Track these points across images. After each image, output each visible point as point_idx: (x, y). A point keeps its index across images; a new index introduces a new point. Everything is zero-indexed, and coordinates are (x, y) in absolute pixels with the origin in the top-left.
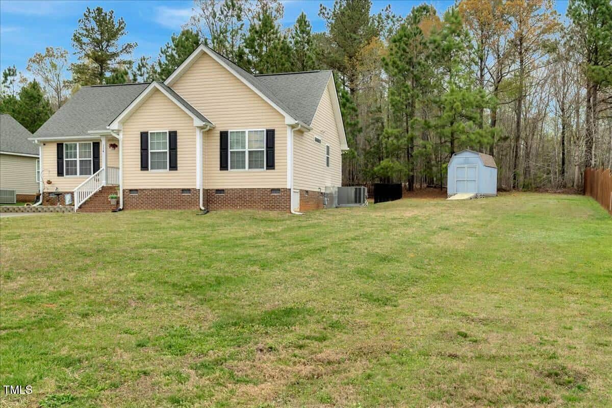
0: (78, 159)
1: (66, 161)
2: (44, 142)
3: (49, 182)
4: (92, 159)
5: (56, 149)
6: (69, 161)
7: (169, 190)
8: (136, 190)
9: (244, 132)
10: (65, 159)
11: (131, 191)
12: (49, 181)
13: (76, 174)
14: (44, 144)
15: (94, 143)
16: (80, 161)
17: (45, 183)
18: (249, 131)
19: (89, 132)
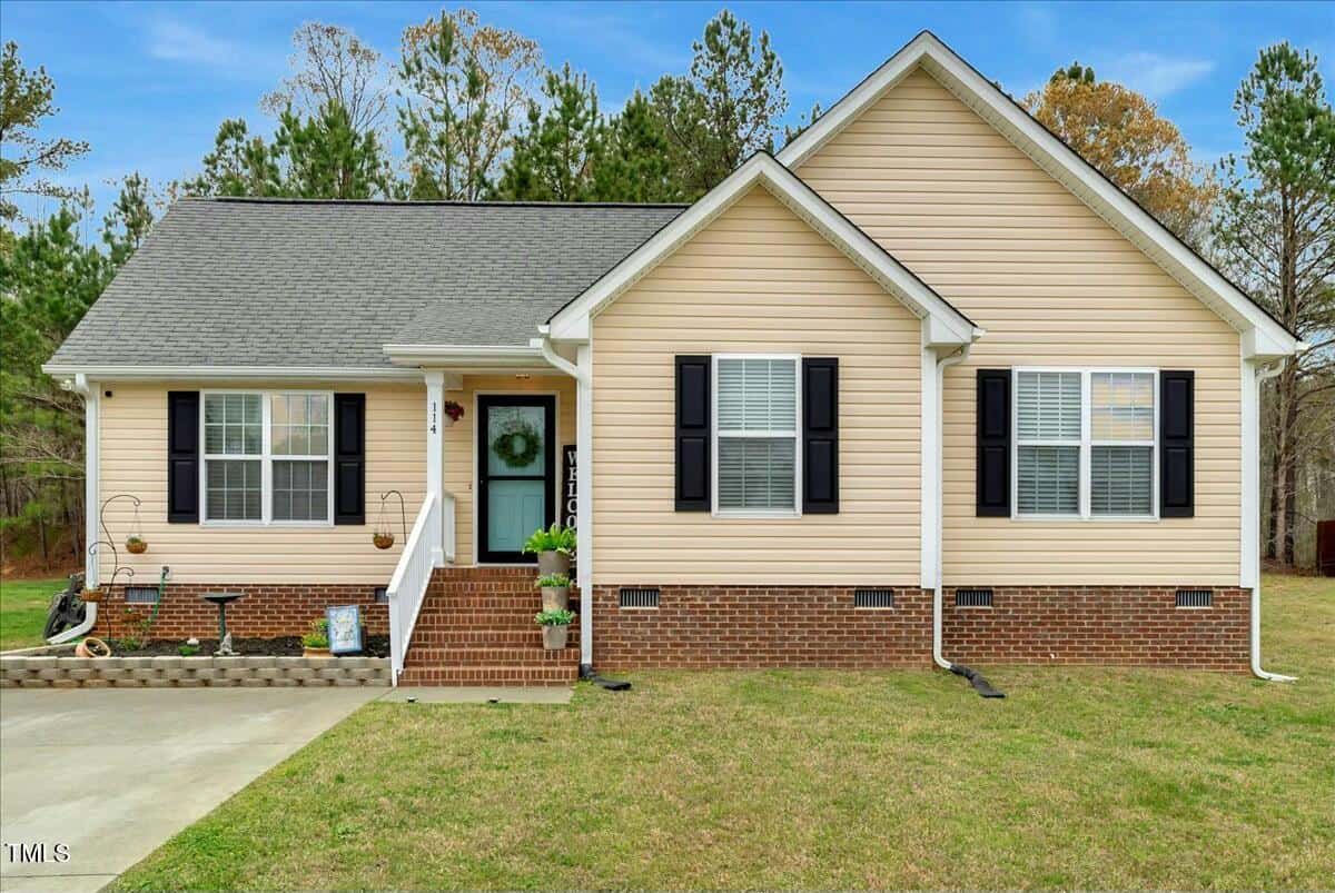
0: (267, 458)
1: (209, 462)
2: (102, 385)
3: (137, 547)
4: (330, 458)
5: (165, 413)
6: (221, 462)
7: (796, 590)
8: (652, 592)
9: (1079, 375)
10: (203, 456)
11: (628, 593)
12: (134, 541)
13: (255, 513)
14: (109, 394)
15: (339, 398)
16: (275, 463)
17: (121, 547)
18: (1093, 375)
19: (388, 348)
